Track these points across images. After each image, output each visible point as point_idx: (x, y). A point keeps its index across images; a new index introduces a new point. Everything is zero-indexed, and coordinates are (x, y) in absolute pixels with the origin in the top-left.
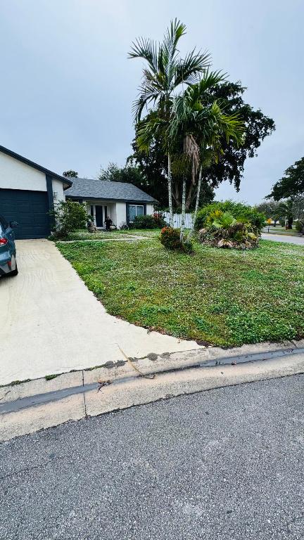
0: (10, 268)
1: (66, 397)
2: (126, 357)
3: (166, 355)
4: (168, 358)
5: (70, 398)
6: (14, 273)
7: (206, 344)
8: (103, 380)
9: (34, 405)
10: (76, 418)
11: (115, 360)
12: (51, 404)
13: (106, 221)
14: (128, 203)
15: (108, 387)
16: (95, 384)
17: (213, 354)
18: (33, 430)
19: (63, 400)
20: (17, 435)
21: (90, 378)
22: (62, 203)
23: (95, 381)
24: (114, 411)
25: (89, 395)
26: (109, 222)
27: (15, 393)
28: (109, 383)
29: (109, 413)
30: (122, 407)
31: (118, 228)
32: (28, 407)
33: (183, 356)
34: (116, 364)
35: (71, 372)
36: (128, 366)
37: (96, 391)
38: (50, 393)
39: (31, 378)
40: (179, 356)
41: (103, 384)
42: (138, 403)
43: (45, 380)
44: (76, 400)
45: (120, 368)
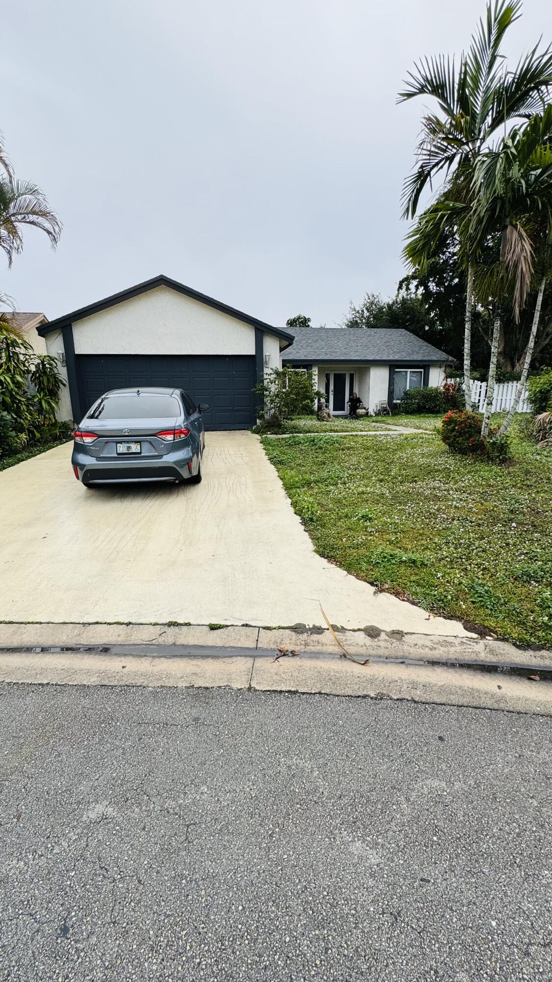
0: (190, 472)
1: (231, 657)
2: (328, 622)
3: (398, 635)
4: (400, 640)
5: (234, 659)
6: (196, 480)
7: (483, 632)
8: (286, 648)
9: (190, 656)
10: (236, 685)
11: (309, 624)
12: (210, 660)
13: (351, 400)
14: (394, 366)
15: (290, 659)
16: (273, 650)
17: (492, 651)
18: (182, 684)
19: (226, 660)
20: (163, 684)
21: (267, 640)
22: (277, 373)
23: (273, 647)
24: (289, 692)
25: (259, 662)
26: (356, 402)
27: (171, 636)
28: (293, 654)
29: (281, 692)
30: (301, 690)
31: (371, 412)
32: (181, 656)
33: (429, 644)
34: (310, 629)
35: (243, 625)
36: (328, 637)
37: (272, 660)
38: (212, 647)
39: (192, 623)
40: (421, 641)
41: (283, 653)
42: (328, 691)
43: (208, 628)
44: (241, 665)
45: (315, 637)
